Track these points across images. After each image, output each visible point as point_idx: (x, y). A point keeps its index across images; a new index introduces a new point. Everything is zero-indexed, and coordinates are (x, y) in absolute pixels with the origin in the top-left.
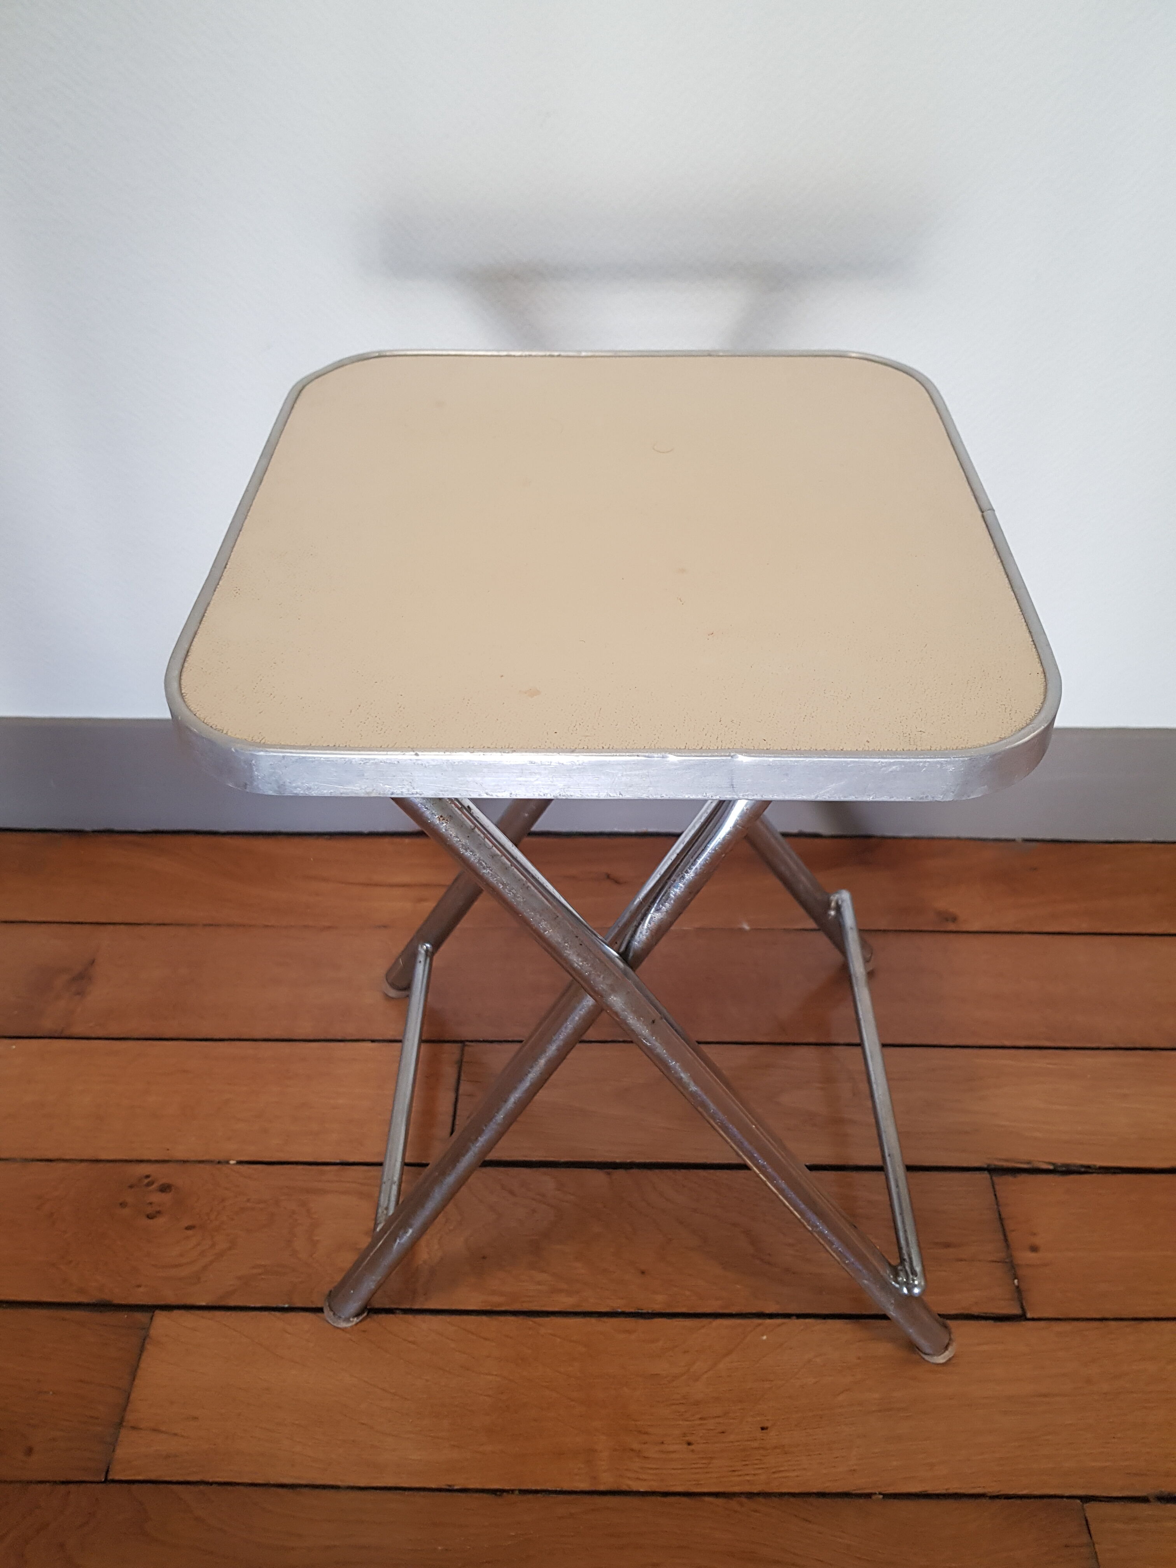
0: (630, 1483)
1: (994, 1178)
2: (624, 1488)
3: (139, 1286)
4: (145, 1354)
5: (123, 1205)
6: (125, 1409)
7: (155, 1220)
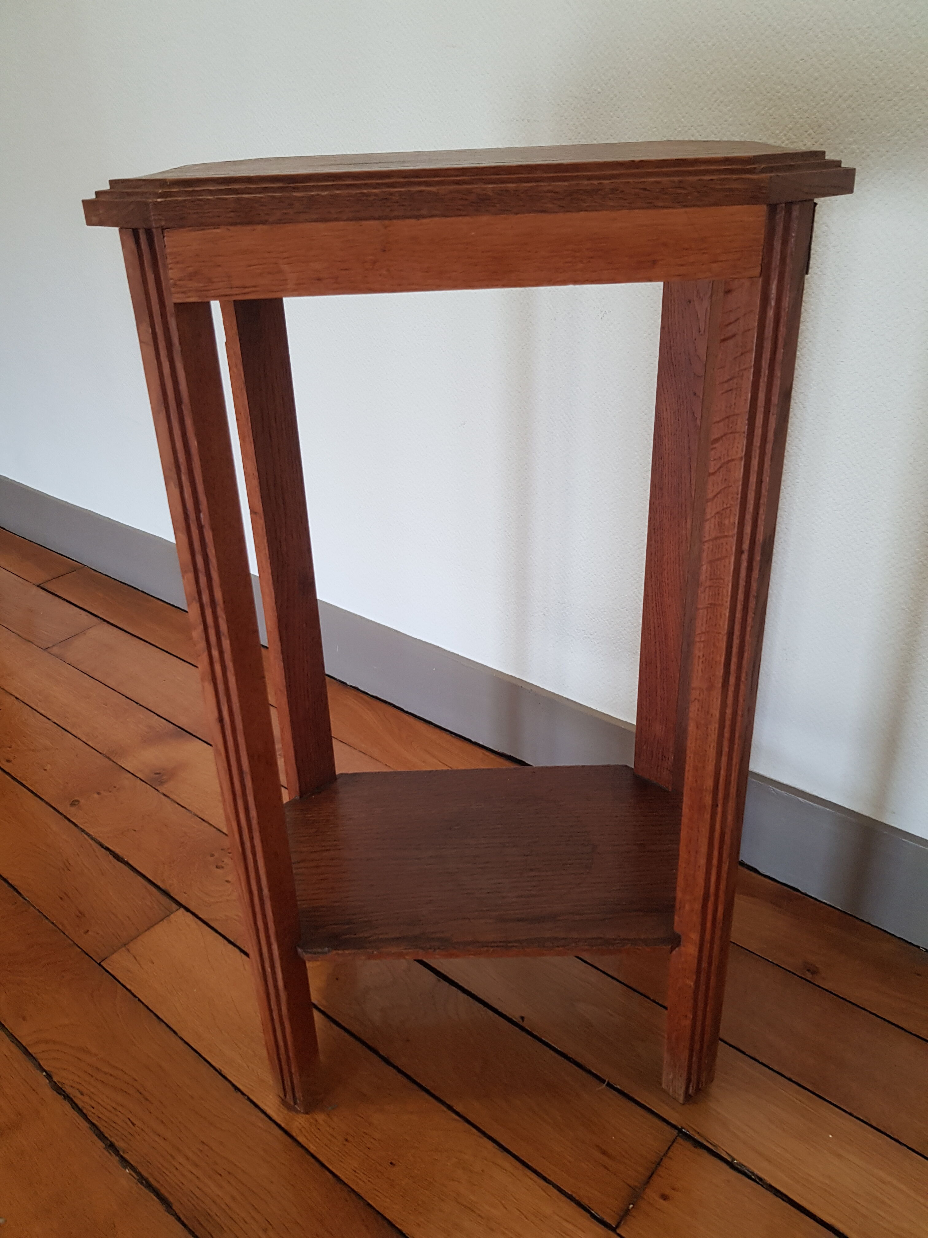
1: (679, 1138)
3: (185, 893)
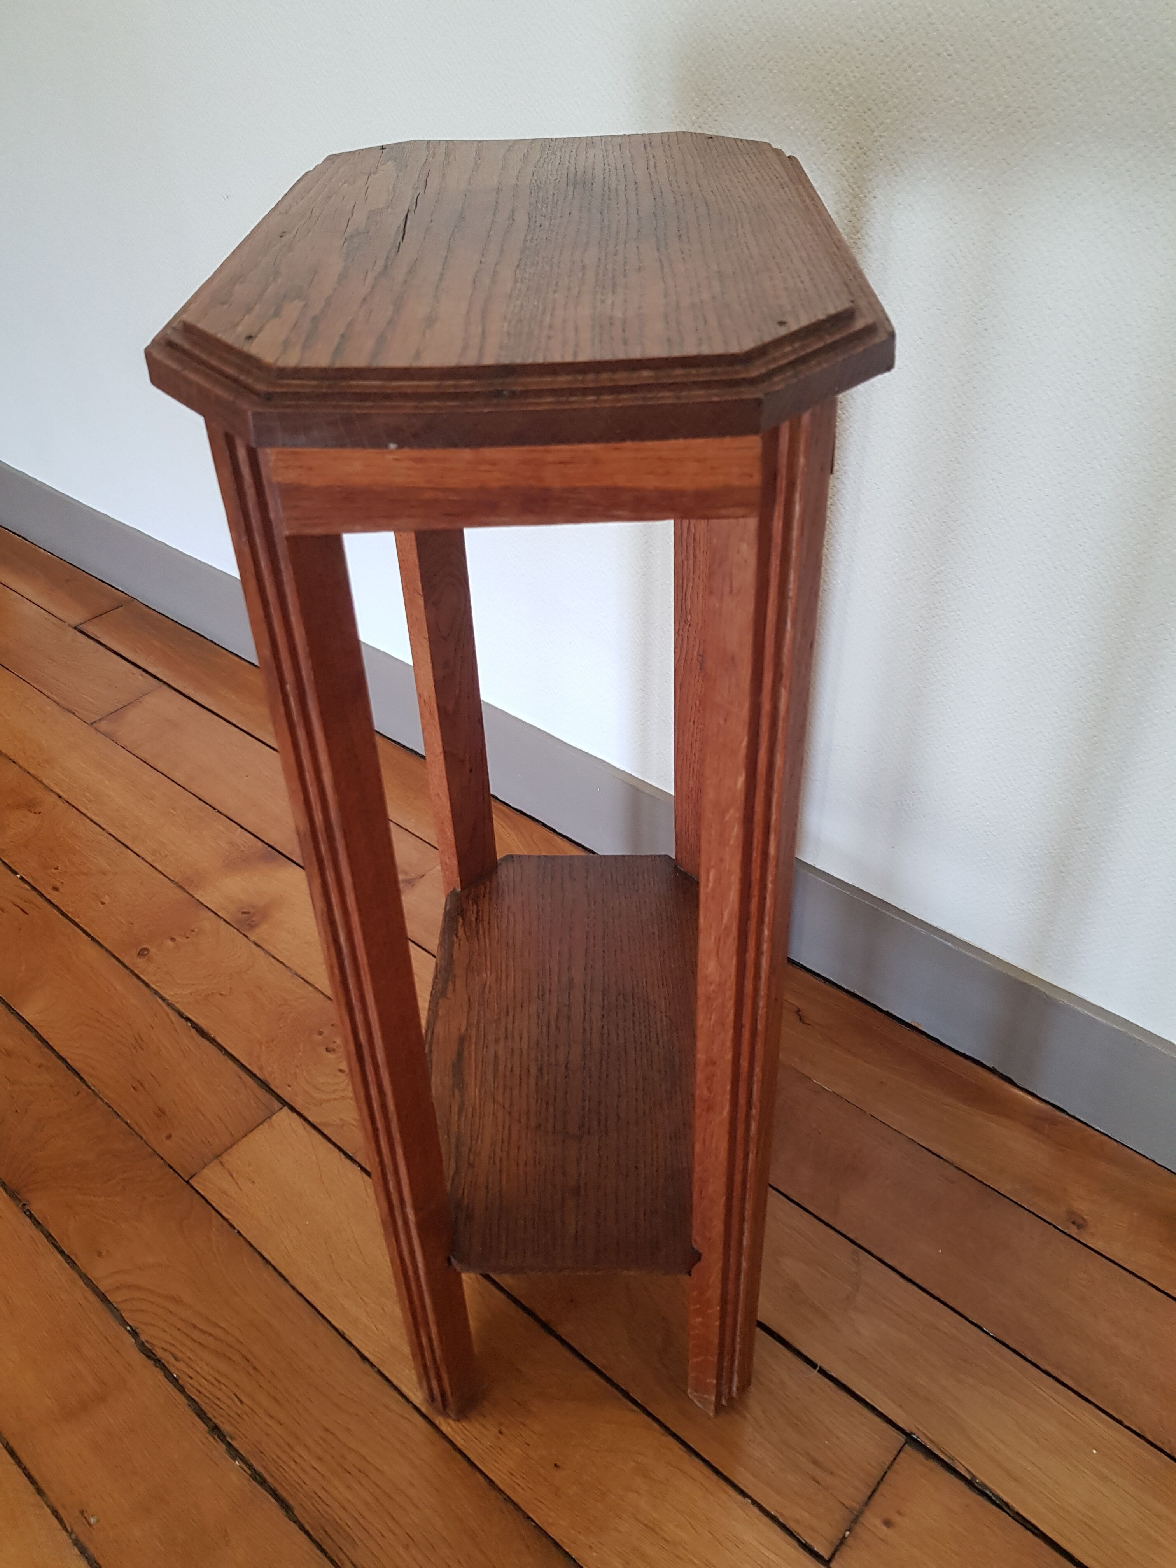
1: (907, 1447)
3: (289, 1086)
4: (261, 1127)
5: (321, 1033)
6: (226, 1151)
7: (328, 1053)
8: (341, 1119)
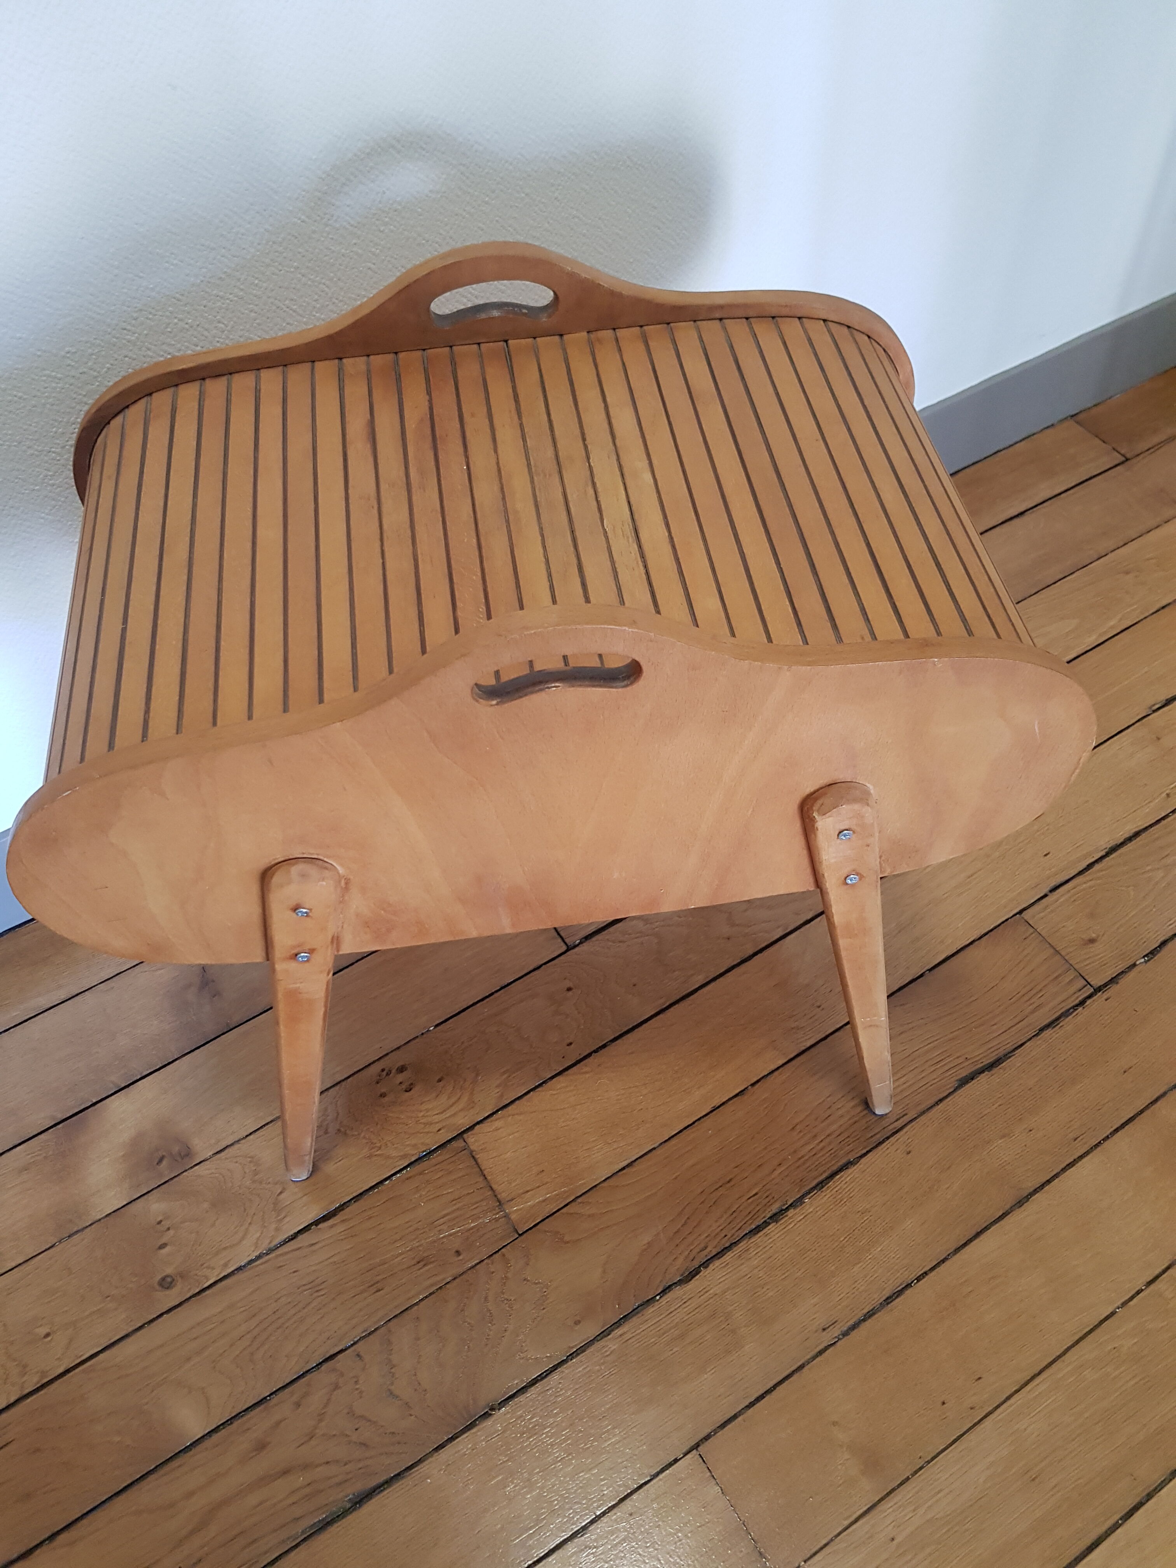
0: (804, 1044)
2: (804, 1048)
4: (479, 1161)
5: (383, 1095)
6: (496, 1196)
7: (412, 1091)
8: (497, 1087)
